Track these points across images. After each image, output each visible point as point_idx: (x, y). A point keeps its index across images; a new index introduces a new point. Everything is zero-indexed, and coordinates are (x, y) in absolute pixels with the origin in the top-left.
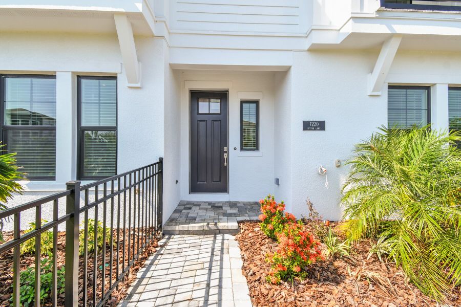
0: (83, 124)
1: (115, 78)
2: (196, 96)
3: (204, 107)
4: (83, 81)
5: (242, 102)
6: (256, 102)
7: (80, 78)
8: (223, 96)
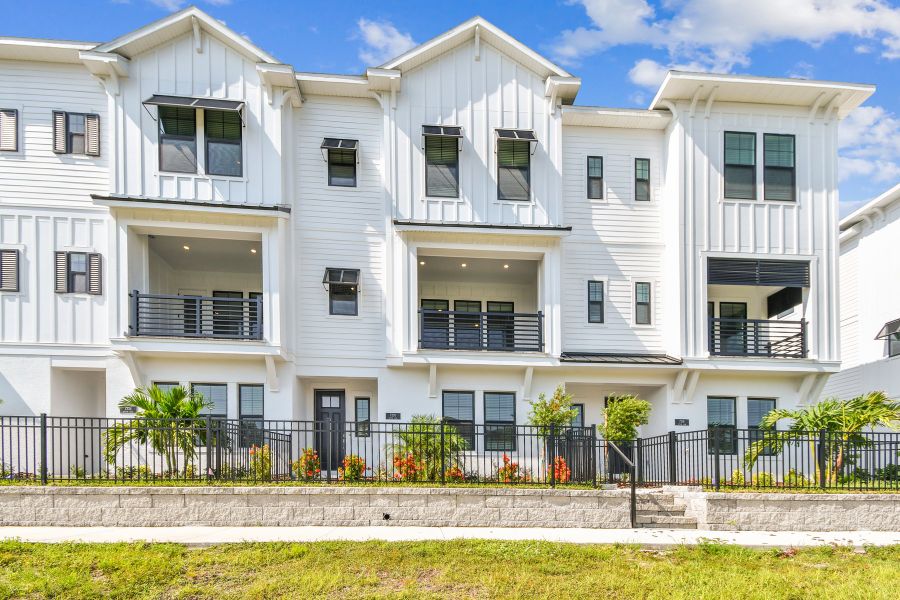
0: (242, 413)
1: (262, 385)
2: (319, 394)
3: (326, 402)
4: (243, 388)
5: (357, 399)
6: (368, 399)
7: (240, 386)
8: (341, 394)
